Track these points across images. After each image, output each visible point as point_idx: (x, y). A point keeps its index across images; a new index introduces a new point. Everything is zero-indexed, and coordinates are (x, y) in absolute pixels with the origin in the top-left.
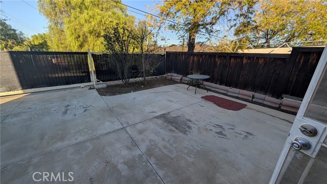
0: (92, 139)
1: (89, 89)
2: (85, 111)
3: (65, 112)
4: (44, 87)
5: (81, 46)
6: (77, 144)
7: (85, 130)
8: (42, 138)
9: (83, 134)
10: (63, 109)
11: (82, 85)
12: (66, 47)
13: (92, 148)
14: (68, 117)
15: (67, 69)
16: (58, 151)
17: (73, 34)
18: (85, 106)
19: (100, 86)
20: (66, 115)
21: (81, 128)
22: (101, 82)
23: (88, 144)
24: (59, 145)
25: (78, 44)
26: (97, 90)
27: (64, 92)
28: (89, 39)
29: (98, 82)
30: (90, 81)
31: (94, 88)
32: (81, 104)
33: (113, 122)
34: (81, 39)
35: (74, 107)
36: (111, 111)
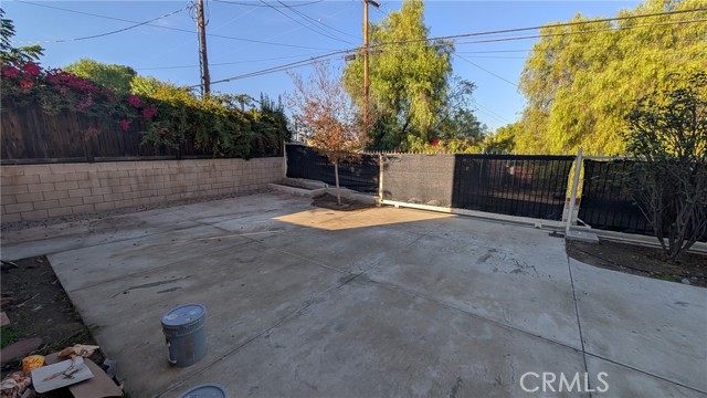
0: (497, 325)
1: (551, 235)
2: (516, 271)
3: (483, 260)
4: (476, 210)
5: (572, 142)
6: (471, 315)
7: (496, 304)
8: (439, 279)
9: (489, 307)
10: (484, 253)
11: (538, 222)
12: (541, 146)
13: (489, 337)
14: (485, 268)
15: (526, 186)
16: (446, 307)
17: (562, 119)
18: (521, 263)
19: (580, 235)
20: (483, 264)
21: (492, 296)
22: (588, 227)
23: (487, 327)
24: (450, 300)
25: (566, 137)
26: (567, 241)
27: (501, 226)
28: (599, 126)
29: (579, 224)
30: (559, 217)
31: (562, 236)
32: (516, 256)
33: (561, 324)
34: (577, 128)
35: (502, 256)
36: (572, 299)
